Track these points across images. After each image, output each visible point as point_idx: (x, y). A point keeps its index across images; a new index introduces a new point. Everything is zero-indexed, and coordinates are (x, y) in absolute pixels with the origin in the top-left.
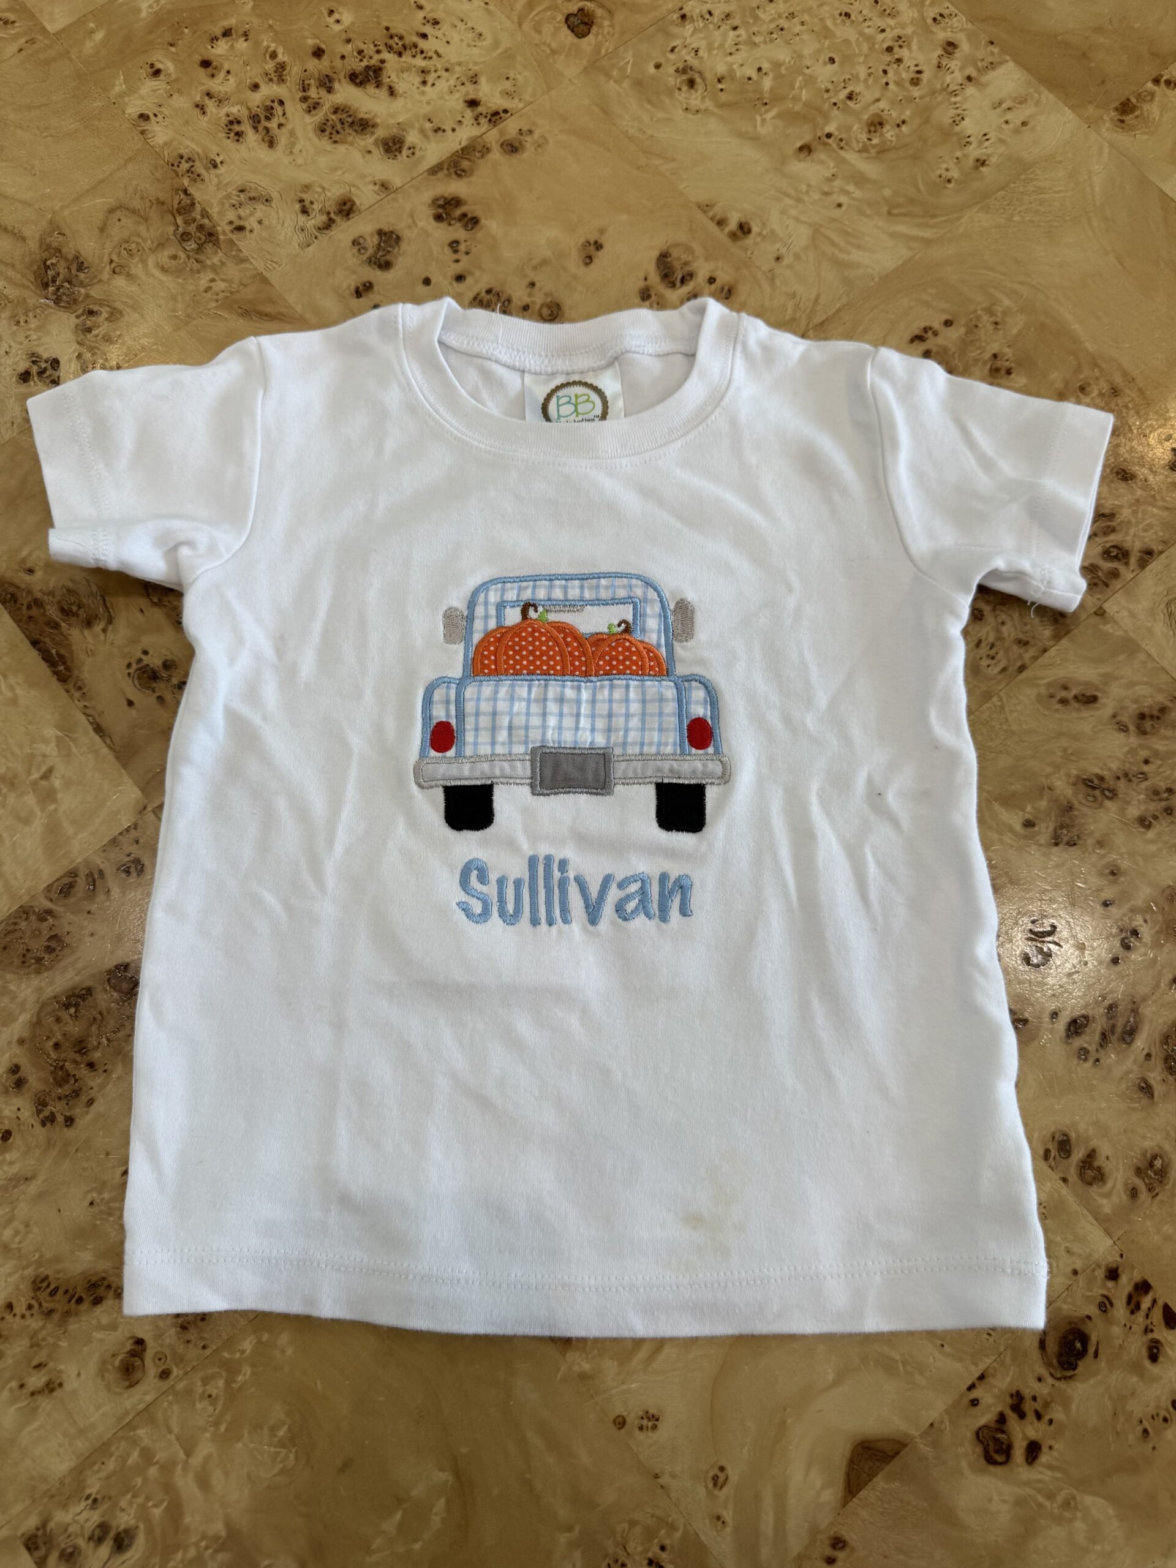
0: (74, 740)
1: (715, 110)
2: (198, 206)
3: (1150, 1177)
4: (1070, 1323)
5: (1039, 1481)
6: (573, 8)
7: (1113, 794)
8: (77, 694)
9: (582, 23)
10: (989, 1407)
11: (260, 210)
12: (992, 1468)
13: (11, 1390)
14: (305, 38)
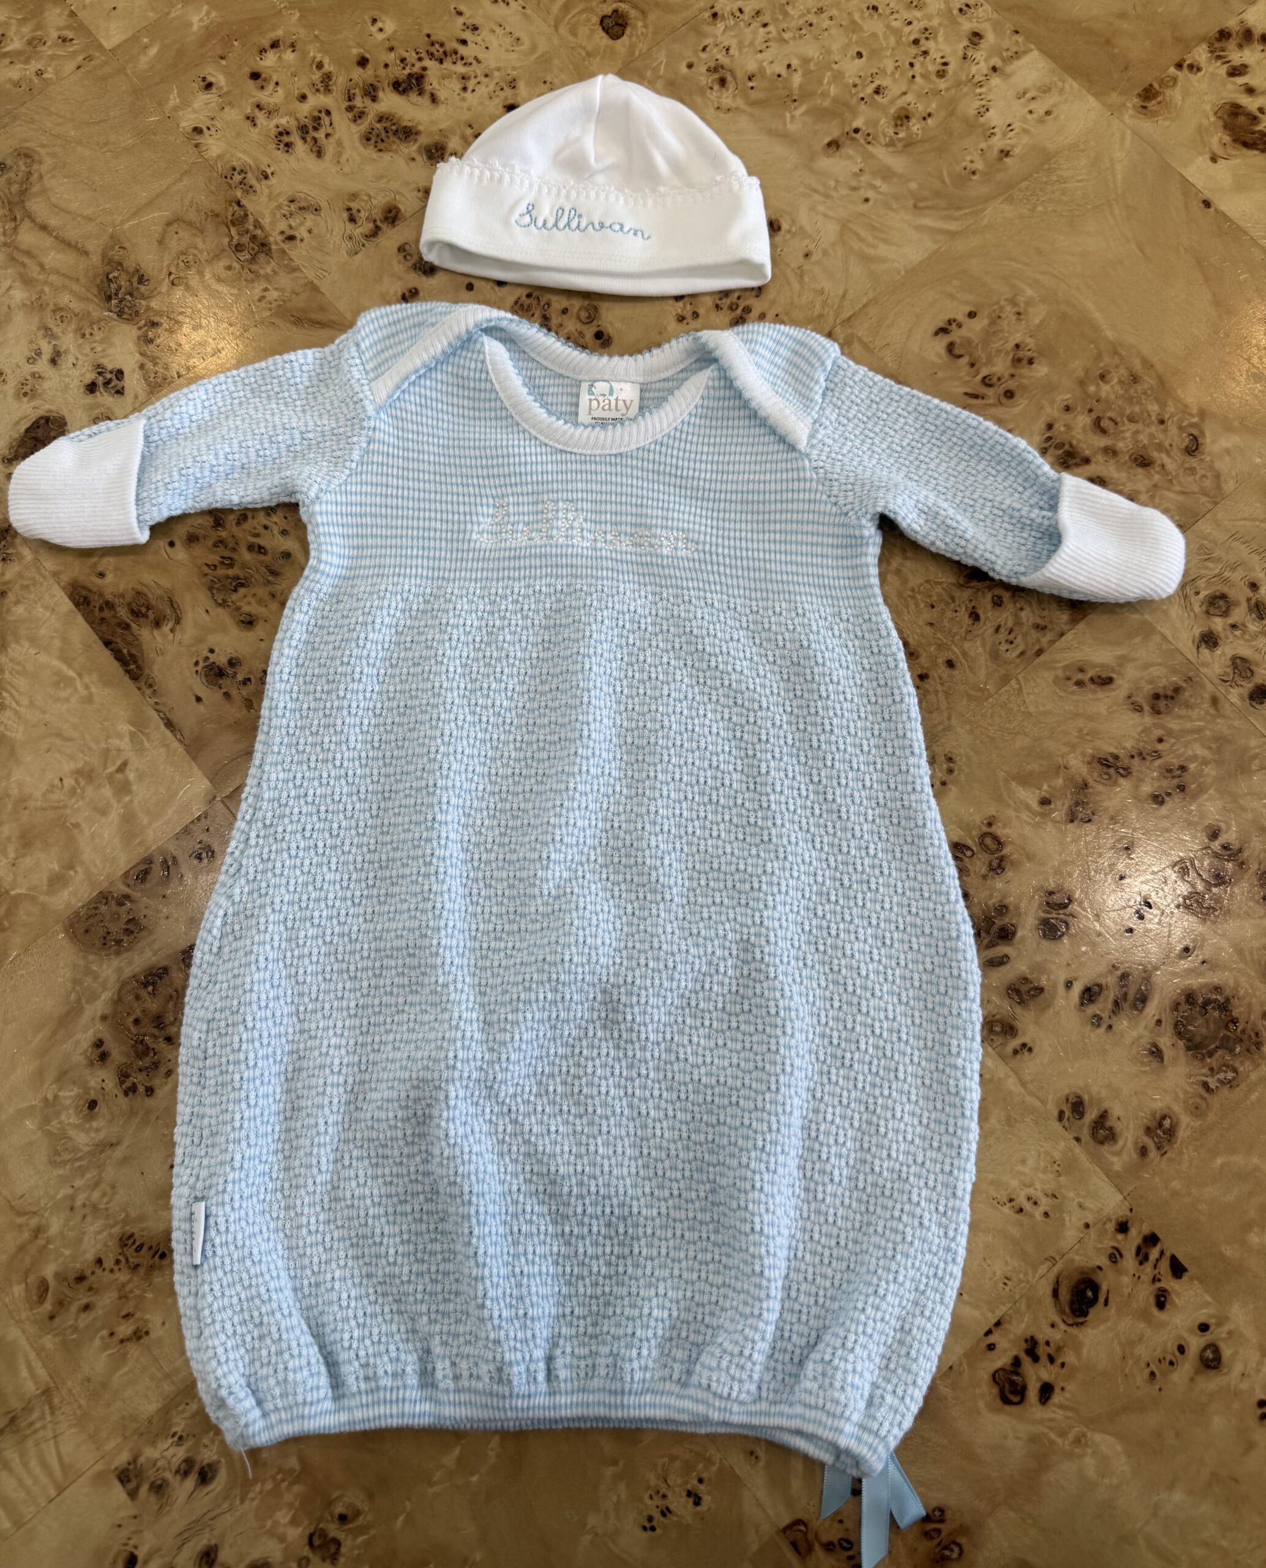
0: (146, 735)
1: (746, 108)
2: (251, 219)
3: (1158, 1136)
4: (1082, 1273)
5: (1052, 1420)
6: (607, 9)
7: (1126, 772)
8: (148, 692)
9: (617, 24)
10: (1005, 1351)
11: (310, 219)
12: (1007, 1408)
13: (102, 1338)
14: (349, 47)
